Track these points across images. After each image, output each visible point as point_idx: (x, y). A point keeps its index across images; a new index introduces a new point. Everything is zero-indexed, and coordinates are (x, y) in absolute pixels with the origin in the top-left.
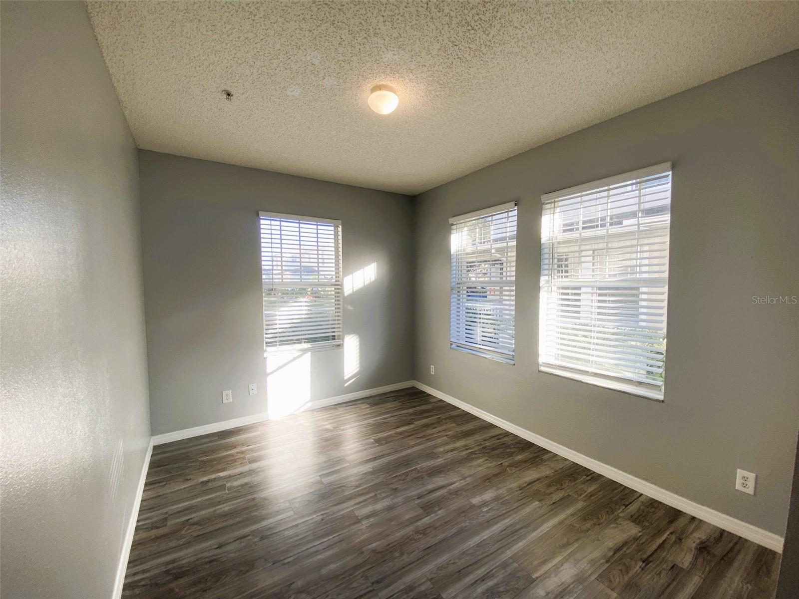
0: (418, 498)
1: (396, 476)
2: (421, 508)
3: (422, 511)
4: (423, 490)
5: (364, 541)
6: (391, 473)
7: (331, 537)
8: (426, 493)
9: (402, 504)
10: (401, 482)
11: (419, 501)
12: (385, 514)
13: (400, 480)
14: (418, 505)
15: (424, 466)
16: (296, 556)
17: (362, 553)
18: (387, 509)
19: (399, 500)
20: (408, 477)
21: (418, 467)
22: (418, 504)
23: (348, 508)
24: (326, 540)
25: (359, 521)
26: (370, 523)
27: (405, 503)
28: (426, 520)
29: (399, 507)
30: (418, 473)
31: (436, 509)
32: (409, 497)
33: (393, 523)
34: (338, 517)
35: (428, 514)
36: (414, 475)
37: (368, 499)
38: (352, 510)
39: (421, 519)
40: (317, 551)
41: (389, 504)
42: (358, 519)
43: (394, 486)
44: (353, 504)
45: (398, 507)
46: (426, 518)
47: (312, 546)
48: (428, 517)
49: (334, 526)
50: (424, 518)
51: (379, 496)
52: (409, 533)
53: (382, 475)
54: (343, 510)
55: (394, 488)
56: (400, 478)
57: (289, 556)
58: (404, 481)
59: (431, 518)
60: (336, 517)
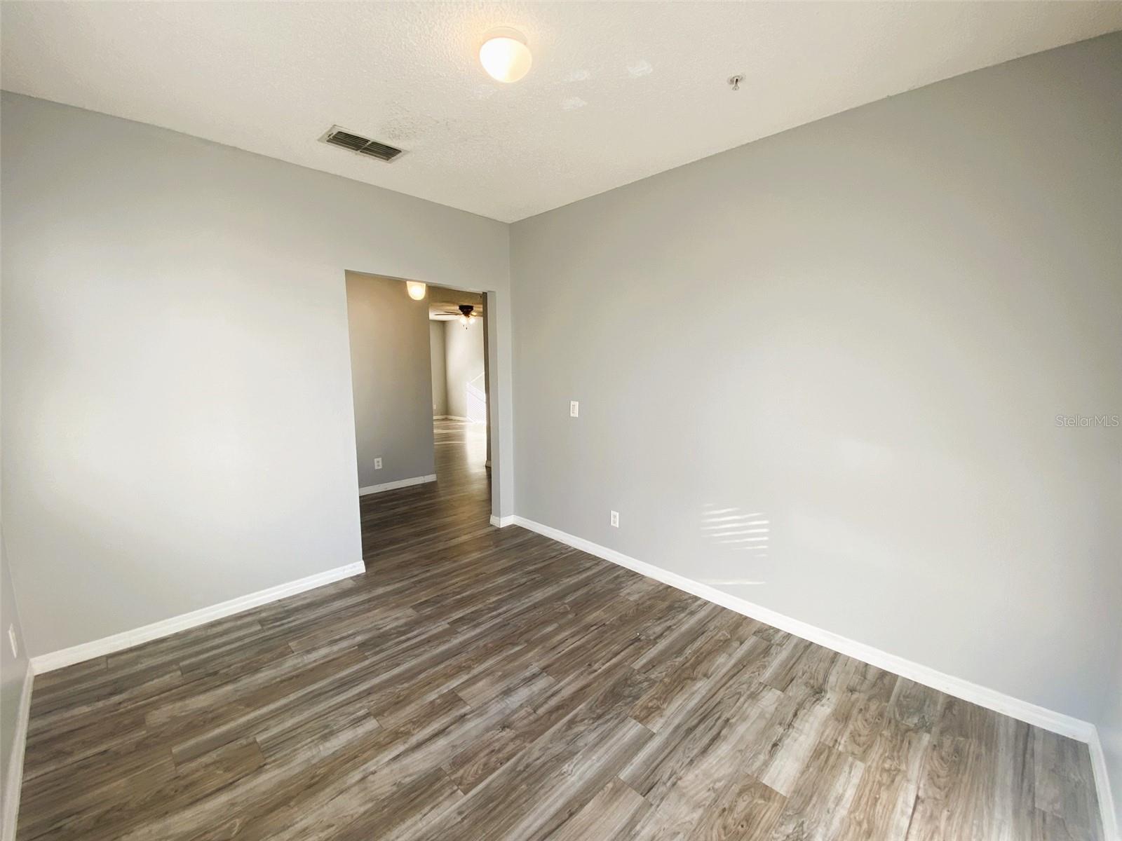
0: (465, 715)
1: (508, 759)
2: (462, 700)
3: (460, 694)
4: (456, 735)
5: (530, 651)
6: (520, 768)
7: (566, 650)
8: (451, 728)
9: (491, 700)
10: (497, 746)
11: (463, 711)
12: (511, 684)
13: (499, 751)
14: (465, 702)
15: (447, 803)
16: (589, 631)
17: (526, 641)
18: (511, 691)
19: (495, 709)
20: (484, 760)
21: (462, 799)
22: (465, 704)
23: (569, 684)
24: (570, 647)
25: (544, 669)
26: (529, 669)
27: (486, 703)
28: (454, 683)
29: (494, 696)
30: (462, 777)
31: (438, 700)
32: (481, 715)
33: (500, 673)
34: (572, 671)
35: (452, 692)
36: (471, 770)
37: (545, 702)
38: (559, 682)
39: (462, 683)
40: (572, 637)
41: (510, 698)
42: (546, 672)
43: (508, 734)
44: (563, 691)
45: (497, 696)
46: (455, 685)
47: (582, 640)
48: (452, 687)
49: (572, 660)
50: (458, 686)
51: (529, 710)
52: (477, 666)
53: (538, 759)
54: (573, 681)
55: (508, 730)
56: (500, 755)
57: (596, 631)
58: (492, 748)
59: (448, 686)
60: (574, 672)
